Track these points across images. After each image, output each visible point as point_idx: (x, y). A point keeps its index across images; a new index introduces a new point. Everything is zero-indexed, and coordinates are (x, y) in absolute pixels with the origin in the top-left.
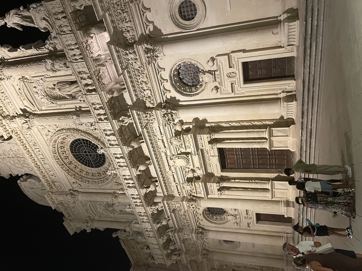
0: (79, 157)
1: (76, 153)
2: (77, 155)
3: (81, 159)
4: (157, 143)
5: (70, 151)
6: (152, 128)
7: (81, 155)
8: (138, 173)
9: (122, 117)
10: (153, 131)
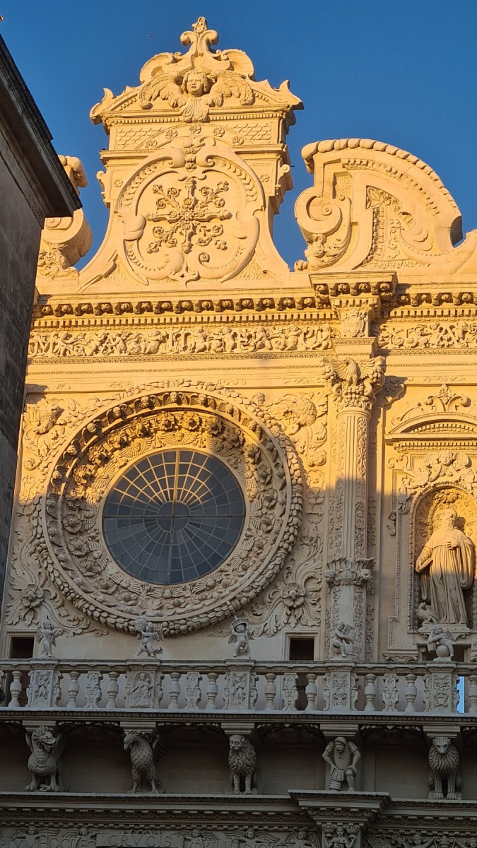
0: (160, 472)
1: (183, 469)
2: (171, 470)
3: (150, 476)
4: (226, 830)
5: (191, 447)
6: (285, 831)
7: (171, 485)
8: (128, 738)
9: (357, 755)
10: (276, 831)
